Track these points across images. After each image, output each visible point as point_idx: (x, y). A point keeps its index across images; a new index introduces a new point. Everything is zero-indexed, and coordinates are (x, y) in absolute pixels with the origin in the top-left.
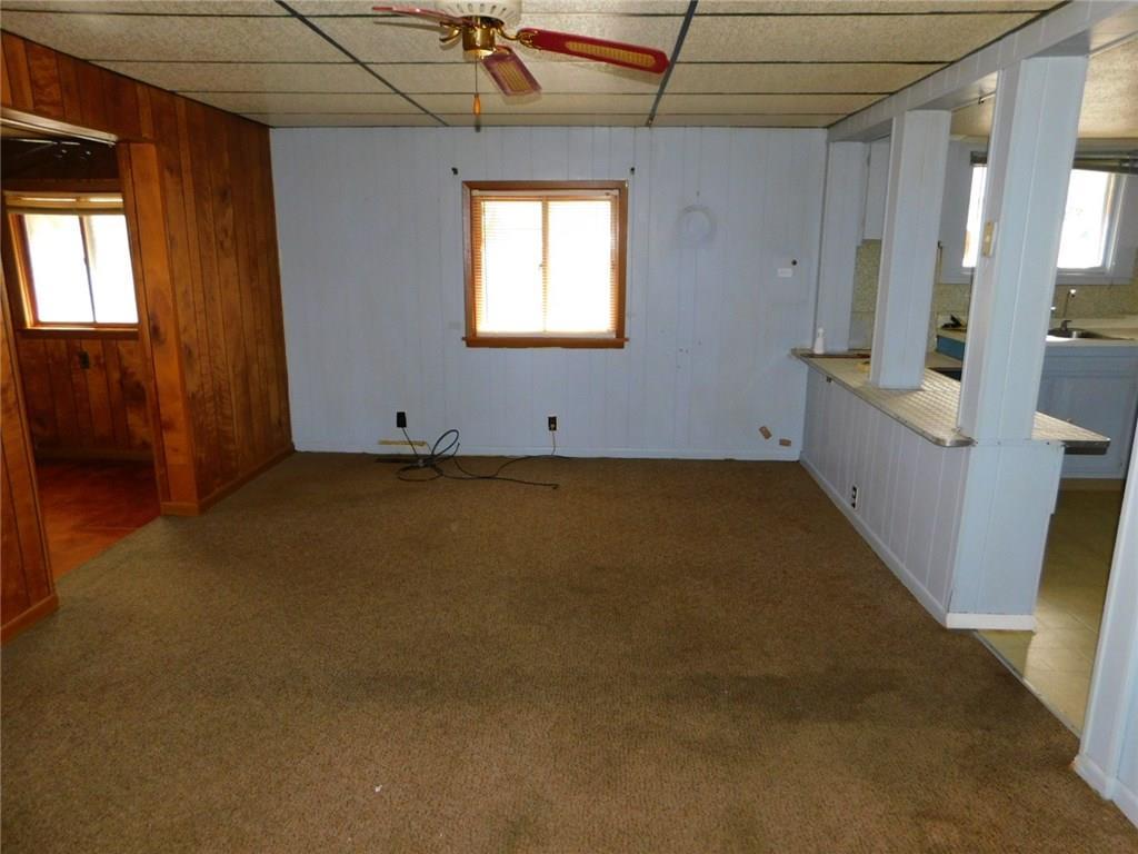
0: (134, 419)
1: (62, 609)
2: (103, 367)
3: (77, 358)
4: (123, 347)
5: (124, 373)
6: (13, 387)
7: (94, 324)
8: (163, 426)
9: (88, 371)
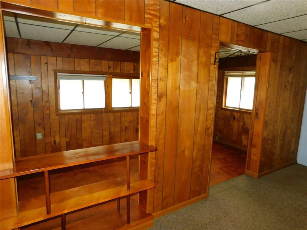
0: (244, 137)
1: (209, 199)
2: (238, 121)
3: (232, 117)
4: (245, 116)
5: (244, 124)
6: (211, 128)
7: (239, 108)
8: (252, 145)
9: (234, 121)
